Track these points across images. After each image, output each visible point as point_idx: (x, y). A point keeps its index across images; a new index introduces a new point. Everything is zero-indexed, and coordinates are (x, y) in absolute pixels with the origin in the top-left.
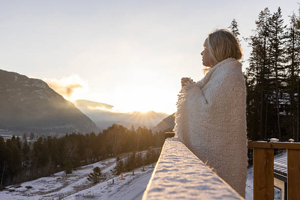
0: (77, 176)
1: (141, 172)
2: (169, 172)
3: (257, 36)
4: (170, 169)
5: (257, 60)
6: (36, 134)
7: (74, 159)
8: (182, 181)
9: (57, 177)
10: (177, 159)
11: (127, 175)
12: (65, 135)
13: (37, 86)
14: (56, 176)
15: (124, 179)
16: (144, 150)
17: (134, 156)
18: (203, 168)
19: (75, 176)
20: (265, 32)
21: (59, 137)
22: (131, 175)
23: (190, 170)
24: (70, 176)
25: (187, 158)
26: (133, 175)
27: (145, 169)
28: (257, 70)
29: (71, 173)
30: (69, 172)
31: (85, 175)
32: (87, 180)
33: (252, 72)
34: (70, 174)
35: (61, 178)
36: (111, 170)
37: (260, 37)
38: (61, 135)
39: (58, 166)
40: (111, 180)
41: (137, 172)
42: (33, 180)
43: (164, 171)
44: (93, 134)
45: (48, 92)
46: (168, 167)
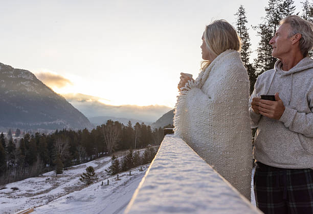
0: (68, 176)
1: (139, 172)
2: (165, 169)
3: (267, 24)
4: (166, 166)
5: (266, 50)
6: (22, 131)
7: (66, 158)
8: (177, 178)
9: (47, 178)
10: (175, 156)
11: (123, 176)
12: (54, 131)
13: (24, 77)
14: (45, 176)
15: (120, 180)
16: (142, 148)
17: (131, 155)
18: (203, 165)
19: (66, 176)
20: (275, 20)
21: (48, 134)
22: (128, 175)
23: (189, 167)
24: (60, 177)
25: (186, 155)
26: (130, 175)
27: (143, 169)
28: (266, 61)
29: (62, 173)
30: (59, 172)
31: (78, 176)
32: (80, 181)
33: (261, 64)
34: (61, 175)
35: (51, 178)
36: (106, 170)
37: (269, 25)
38: (50, 132)
39: (47, 165)
40: (105, 181)
41: (135, 172)
42: (20, 180)
43: (159, 168)
44: (86, 130)
45: (36, 84)
46: (164, 164)
